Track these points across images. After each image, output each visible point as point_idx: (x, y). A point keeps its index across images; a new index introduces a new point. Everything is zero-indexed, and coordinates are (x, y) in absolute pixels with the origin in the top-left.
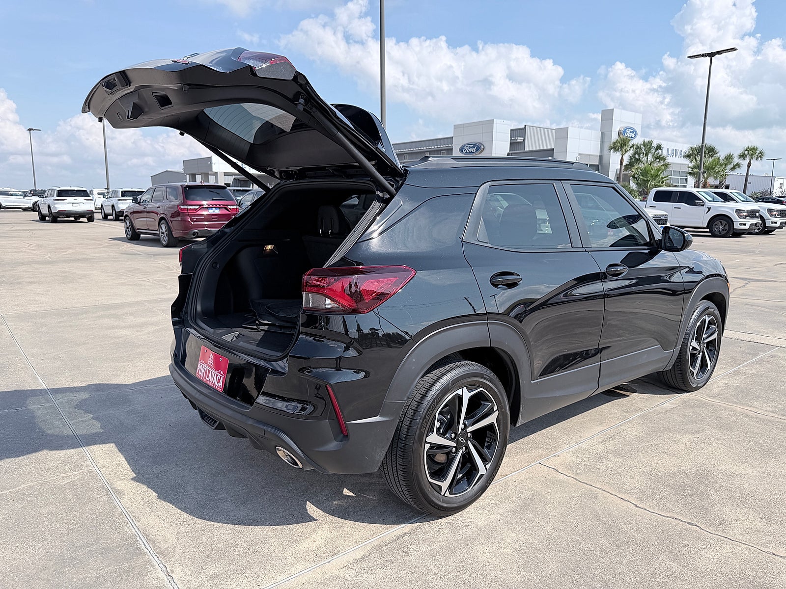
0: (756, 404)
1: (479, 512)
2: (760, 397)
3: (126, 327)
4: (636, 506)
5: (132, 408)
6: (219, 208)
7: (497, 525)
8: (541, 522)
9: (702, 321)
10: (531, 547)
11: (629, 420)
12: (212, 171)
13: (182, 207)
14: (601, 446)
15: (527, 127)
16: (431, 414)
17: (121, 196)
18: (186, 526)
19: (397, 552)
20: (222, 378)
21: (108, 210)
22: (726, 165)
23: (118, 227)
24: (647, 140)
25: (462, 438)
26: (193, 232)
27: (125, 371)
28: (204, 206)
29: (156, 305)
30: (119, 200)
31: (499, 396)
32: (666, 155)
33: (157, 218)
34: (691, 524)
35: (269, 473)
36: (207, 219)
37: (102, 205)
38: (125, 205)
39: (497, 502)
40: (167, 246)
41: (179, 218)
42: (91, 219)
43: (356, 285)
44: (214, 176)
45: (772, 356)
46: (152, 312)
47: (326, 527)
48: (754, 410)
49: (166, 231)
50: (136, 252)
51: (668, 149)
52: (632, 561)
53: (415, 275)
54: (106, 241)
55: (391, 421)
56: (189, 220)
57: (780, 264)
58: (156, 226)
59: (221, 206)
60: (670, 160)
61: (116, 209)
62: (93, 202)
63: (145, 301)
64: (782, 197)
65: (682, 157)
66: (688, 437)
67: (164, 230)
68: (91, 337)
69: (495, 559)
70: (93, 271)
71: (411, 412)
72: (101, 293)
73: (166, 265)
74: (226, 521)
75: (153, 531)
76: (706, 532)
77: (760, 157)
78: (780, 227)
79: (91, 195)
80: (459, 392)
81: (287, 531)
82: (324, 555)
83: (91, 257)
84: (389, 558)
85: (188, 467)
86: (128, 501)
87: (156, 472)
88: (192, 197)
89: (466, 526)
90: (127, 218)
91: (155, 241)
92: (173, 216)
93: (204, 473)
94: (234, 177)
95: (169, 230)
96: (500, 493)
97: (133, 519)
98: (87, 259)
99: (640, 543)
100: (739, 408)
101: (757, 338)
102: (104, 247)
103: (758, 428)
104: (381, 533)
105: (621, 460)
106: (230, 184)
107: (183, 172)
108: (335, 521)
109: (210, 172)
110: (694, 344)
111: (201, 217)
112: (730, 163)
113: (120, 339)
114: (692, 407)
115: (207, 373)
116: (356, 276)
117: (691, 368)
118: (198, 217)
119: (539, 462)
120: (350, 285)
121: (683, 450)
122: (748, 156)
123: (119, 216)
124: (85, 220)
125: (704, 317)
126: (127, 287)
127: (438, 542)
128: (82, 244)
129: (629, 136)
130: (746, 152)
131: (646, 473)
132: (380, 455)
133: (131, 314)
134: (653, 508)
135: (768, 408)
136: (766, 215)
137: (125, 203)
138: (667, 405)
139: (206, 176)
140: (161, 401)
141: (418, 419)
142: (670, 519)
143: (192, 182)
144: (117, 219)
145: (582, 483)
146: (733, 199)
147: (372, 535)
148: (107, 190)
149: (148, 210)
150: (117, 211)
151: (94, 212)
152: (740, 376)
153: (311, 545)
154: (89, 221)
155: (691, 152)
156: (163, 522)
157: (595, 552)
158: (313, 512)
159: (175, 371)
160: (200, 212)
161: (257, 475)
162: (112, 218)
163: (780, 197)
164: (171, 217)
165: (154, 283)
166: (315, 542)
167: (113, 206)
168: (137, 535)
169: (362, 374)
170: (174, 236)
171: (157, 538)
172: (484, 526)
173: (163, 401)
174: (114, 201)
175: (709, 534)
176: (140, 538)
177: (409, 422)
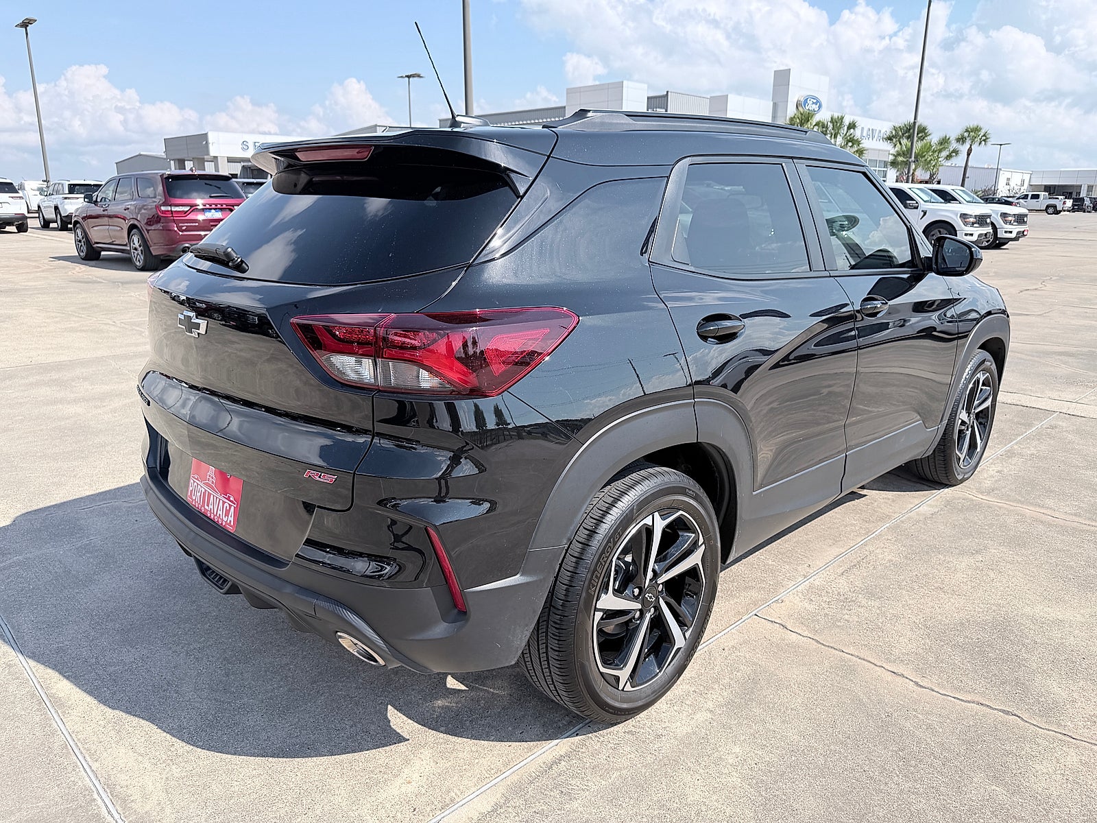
0: (1050, 502)
1: (675, 708)
2: (1051, 492)
3: (76, 401)
4: (916, 683)
5: (85, 541)
6: (221, 209)
7: (708, 732)
8: (777, 721)
9: (975, 381)
10: (770, 772)
11: (874, 535)
12: (208, 154)
13: (163, 208)
14: (842, 581)
15: (669, 93)
16: (605, 562)
17: (67, 192)
18: (182, 765)
19: (552, 793)
20: (233, 508)
21: (50, 214)
22: (940, 151)
23: (66, 241)
24: (836, 115)
25: (650, 595)
26: (182, 247)
27: (75, 476)
28: (199, 207)
29: (126, 363)
30: (66, 198)
31: (707, 520)
32: (859, 137)
33: (126, 225)
34: (1007, 713)
35: (322, 654)
36: (203, 227)
37: (39, 207)
38: (74, 206)
39: (702, 688)
40: (143, 269)
41: (159, 226)
42: (22, 228)
43: (475, 343)
44: (213, 163)
45: (1053, 427)
46: (119, 374)
47: (427, 753)
48: (1049, 512)
49: (140, 246)
50: (94, 279)
51: (863, 128)
52: (933, 788)
53: (578, 323)
54: (46, 261)
55: (541, 580)
56: (176, 229)
57: (1026, 290)
58: (124, 238)
59: (224, 206)
60: (865, 144)
61: (62, 213)
62: (24, 201)
63: (107, 357)
64: (1010, 197)
65: (881, 140)
66: (966, 561)
67: (137, 245)
68: (17, 418)
69: (715, 797)
70: (24, 309)
71: (570, 561)
72: (37, 345)
73: (141, 298)
74: (252, 751)
75: (122, 779)
76: (1032, 726)
77: (984, 140)
78: (1016, 239)
79: (19, 191)
80: (648, 521)
81: (361, 764)
82: (428, 809)
83: (21, 287)
84: (539, 807)
85: (183, 648)
86: (78, 719)
87: (127, 661)
88: (178, 193)
89: (659, 736)
90: (78, 225)
91: (124, 262)
92: (150, 222)
93: (211, 659)
94: (242, 164)
95: (145, 243)
96: (703, 671)
97: (87, 756)
98: (16, 290)
99: (937, 751)
100: (1028, 511)
101: (1026, 400)
102: (43, 271)
103: (1062, 540)
104: (521, 759)
105: (877, 604)
106: (237, 174)
107: (165, 157)
108: (441, 741)
109: (205, 157)
110: (963, 415)
111: (194, 224)
112: (944, 149)
113: (68, 421)
114: (961, 511)
115: (206, 497)
116: (474, 328)
117: (957, 452)
118: (189, 224)
119: (754, 613)
120: (465, 345)
121: (966, 583)
122: (968, 139)
123: (66, 224)
124: (13, 229)
125: (978, 375)
126: (78, 334)
127: (617, 770)
128: (8, 267)
129: (810, 109)
130: (966, 134)
131: (920, 625)
132: (521, 636)
133: (85, 379)
134: (943, 687)
135: (1067, 509)
136: (999, 222)
137: (74, 204)
138: (924, 509)
139: (201, 162)
140: (136, 527)
141: (583, 573)
142: (972, 705)
143: (179, 169)
144: (64, 228)
145: (827, 648)
146: (955, 199)
147: (506, 764)
148: (46, 183)
149: (110, 213)
150: (63, 215)
151: (27, 218)
152: (1016, 459)
153: (403, 790)
154: (19, 232)
155: (894, 133)
156: (140, 758)
157: (872, 774)
158: (402, 724)
159: (151, 491)
160: (191, 216)
161: (304, 658)
162: (57, 226)
163: (1008, 197)
164: (147, 224)
165: (123, 327)
166: (409, 783)
167: (56, 208)
168: (92, 787)
169: (487, 505)
170: (154, 254)
171: (129, 792)
172: (688, 735)
173: (138, 528)
174: (57, 199)
175: (1038, 729)
176: (99, 793)
177: (569, 578)
